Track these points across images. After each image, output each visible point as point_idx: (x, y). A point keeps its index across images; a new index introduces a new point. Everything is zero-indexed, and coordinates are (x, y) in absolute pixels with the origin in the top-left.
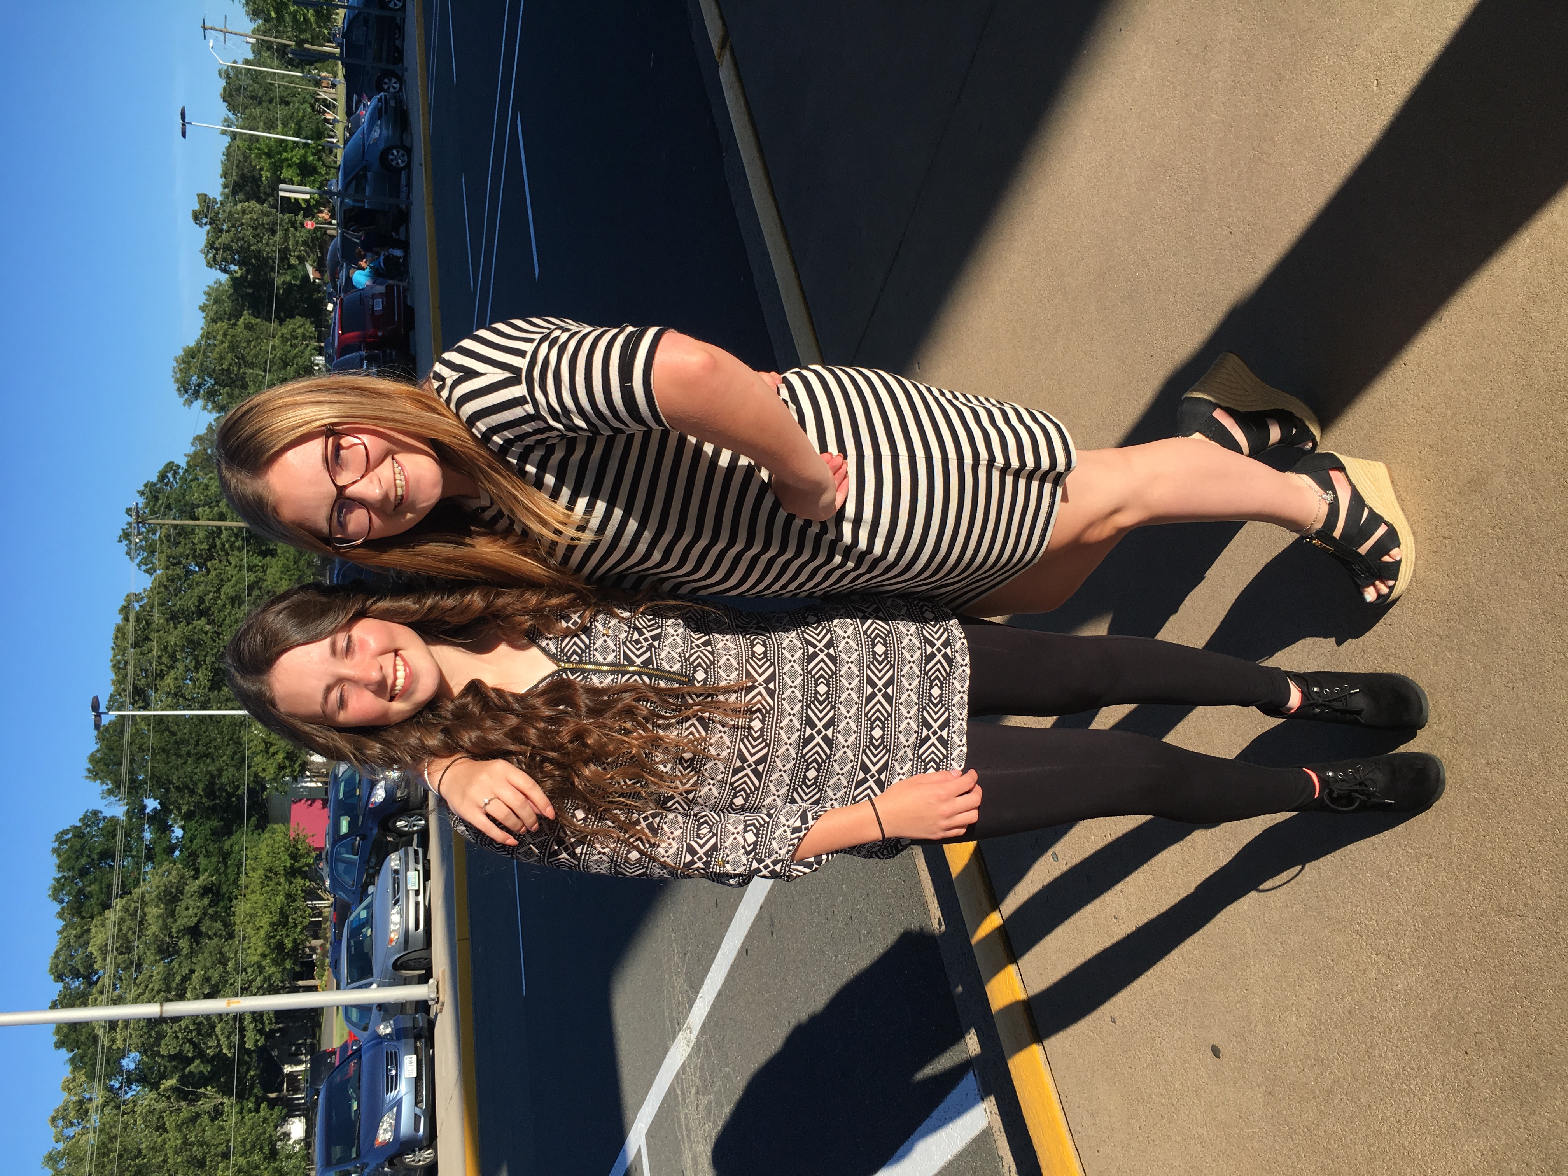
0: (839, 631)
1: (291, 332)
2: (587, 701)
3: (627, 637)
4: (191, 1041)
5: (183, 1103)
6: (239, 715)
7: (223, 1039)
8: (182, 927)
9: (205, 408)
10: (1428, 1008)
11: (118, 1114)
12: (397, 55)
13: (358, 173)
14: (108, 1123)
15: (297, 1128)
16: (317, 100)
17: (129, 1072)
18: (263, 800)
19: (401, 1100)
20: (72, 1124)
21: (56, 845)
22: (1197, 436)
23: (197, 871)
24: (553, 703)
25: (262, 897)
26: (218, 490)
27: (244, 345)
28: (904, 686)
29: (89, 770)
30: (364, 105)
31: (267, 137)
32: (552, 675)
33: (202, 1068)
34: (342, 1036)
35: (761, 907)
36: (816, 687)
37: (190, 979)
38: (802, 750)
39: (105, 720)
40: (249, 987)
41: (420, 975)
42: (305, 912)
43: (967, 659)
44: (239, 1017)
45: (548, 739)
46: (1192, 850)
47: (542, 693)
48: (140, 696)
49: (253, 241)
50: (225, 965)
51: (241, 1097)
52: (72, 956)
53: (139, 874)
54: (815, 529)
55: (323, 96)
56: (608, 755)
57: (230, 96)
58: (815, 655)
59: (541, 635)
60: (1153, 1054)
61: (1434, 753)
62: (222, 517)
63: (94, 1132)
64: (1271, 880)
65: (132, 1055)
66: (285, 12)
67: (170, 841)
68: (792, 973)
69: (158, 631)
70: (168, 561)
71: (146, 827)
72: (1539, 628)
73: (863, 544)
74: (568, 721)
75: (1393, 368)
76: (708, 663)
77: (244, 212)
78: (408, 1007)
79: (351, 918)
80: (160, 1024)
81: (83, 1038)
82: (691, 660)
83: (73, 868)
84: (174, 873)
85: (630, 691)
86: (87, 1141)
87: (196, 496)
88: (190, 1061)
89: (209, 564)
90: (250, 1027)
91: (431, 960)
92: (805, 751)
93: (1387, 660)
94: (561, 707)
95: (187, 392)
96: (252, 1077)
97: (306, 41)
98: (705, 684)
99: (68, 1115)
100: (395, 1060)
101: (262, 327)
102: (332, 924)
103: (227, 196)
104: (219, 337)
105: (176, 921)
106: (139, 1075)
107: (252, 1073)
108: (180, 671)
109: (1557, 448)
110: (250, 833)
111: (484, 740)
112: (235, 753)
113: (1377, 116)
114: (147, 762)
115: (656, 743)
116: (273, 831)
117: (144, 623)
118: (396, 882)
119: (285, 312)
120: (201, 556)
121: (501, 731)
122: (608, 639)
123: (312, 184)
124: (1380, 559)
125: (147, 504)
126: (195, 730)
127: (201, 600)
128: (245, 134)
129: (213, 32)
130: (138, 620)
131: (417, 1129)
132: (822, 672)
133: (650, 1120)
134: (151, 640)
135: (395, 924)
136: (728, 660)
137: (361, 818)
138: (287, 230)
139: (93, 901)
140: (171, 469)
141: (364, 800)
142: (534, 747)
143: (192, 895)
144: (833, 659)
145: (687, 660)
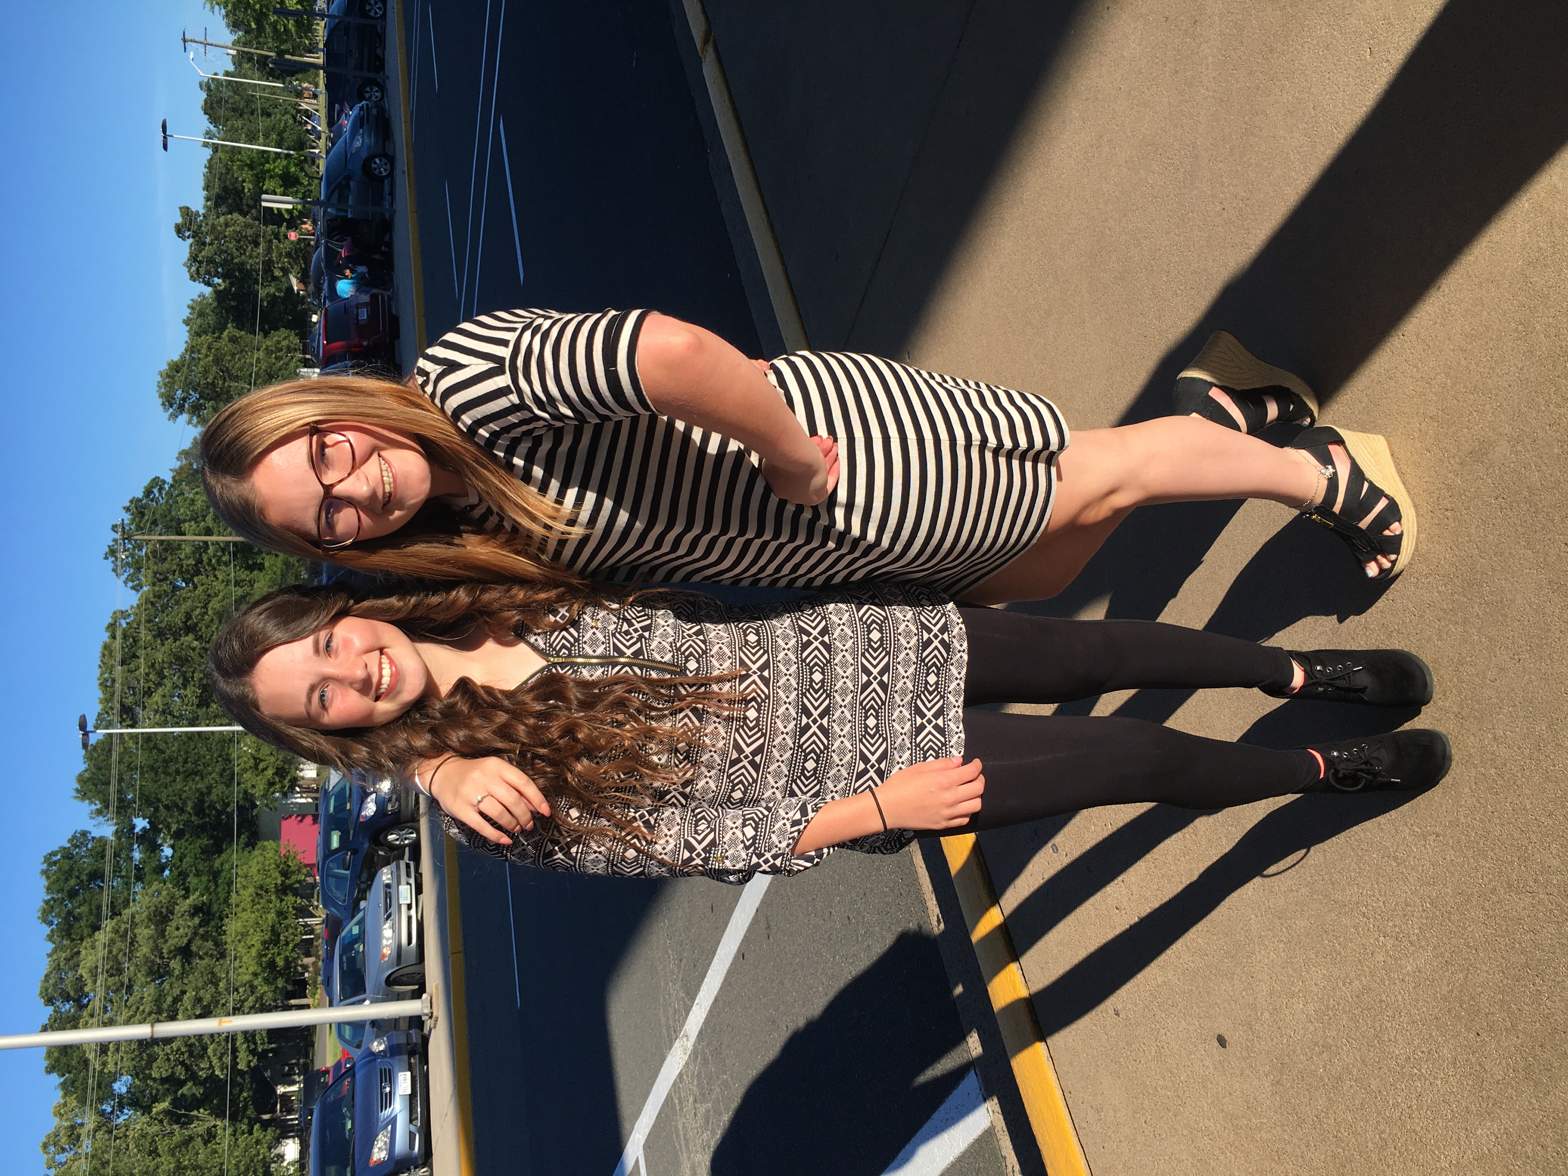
0: (834, 618)
1: (276, 344)
2: (578, 694)
3: (616, 629)
4: (183, 1063)
5: (175, 1126)
6: (227, 732)
7: (215, 1061)
8: (172, 948)
9: (190, 422)
10: (1438, 990)
11: (109, 1139)
12: (379, 64)
13: (340, 182)
14: (101, 1148)
15: (291, 1149)
16: (299, 111)
17: (121, 1096)
18: (252, 816)
19: (395, 1118)
20: (63, 1150)
21: (45, 866)
22: (1194, 415)
23: (187, 890)
24: (543, 698)
25: (253, 915)
26: (205, 504)
27: (229, 358)
28: (900, 673)
29: (77, 791)
30: (346, 115)
31: (249, 149)
32: (542, 670)
33: (194, 1090)
34: (335, 1055)
35: (757, 911)
36: (811, 675)
37: (181, 1000)
38: (799, 739)
39: (93, 739)
40: (241, 1007)
41: (413, 991)
42: (296, 929)
43: (965, 645)
44: (231, 1037)
45: (537, 735)
46: (1193, 836)
47: (532, 689)
48: (128, 714)
49: (236, 253)
50: (216, 985)
51: (234, 1119)
52: (61, 979)
53: (129, 894)
54: (807, 515)
55: (305, 106)
56: (601, 749)
57: (211, 109)
58: (809, 643)
59: (530, 631)
60: (1157, 1046)
61: (1440, 729)
62: (208, 532)
63: (86, 1158)
64: (1275, 865)
65: (124, 1078)
66: (265, 22)
67: (159, 861)
68: (788, 976)
69: (145, 648)
70: (155, 577)
71: (136, 846)
72: (1545, 598)
73: (856, 531)
74: (558, 716)
75: (1391, 339)
76: (700, 652)
77: (227, 225)
78: (401, 1022)
79: (343, 934)
80: (152, 1046)
81: (74, 1063)
82: (683, 649)
83: (62, 890)
84: (164, 893)
85: (621, 683)
86: (78, 1168)
87: (182, 511)
88: (182, 1083)
89: (196, 579)
90: (242, 1047)
91: (424, 974)
92: (802, 740)
93: (1390, 636)
94: (551, 702)
95: (171, 407)
96: (245, 1099)
97: (287, 52)
98: (697, 673)
99: (59, 1140)
100: (389, 1077)
101: (247, 340)
102: (324, 941)
103: (209, 209)
104: (204, 351)
105: (166, 941)
106: (131, 1099)
107: (245, 1094)
108: (168, 688)
109: (1560, 415)
110: (240, 851)
111: (472, 739)
112: (224, 770)
113: (1371, 85)
114: (136, 781)
115: (650, 734)
116: (264, 849)
117: (131, 640)
118: (388, 896)
119: (269, 325)
120: (188, 571)
121: (489, 729)
122: (596, 632)
123: (295, 195)
124: (1381, 534)
125: (133, 520)
126: (184, 747)
127: (188, 616)
128: (227, 146)
129: (193, 44)
130: (125, 637)
131: (412, 1146)
132: (816, 660)
133: (647, 1131)
134: (138, 657)
135: (388, 939)
136: (721, 648)
137: (352, 832)
138: (270, 241)
139: (83, 923)
140: (157, 484)
141: (355, 814)
142: (523, 744)
143: (183, 915)
144: (828, 647)
145: (678, 649)
